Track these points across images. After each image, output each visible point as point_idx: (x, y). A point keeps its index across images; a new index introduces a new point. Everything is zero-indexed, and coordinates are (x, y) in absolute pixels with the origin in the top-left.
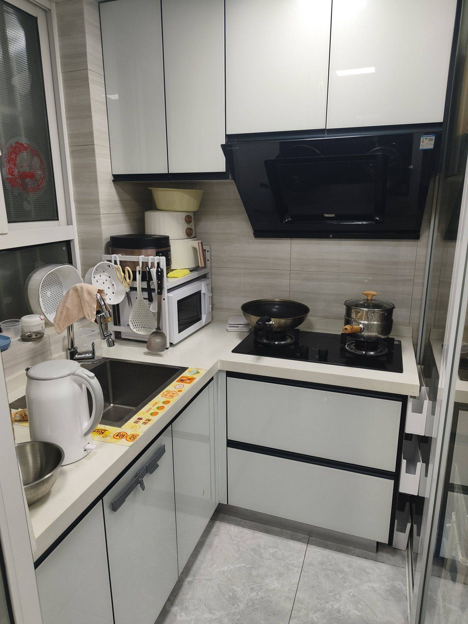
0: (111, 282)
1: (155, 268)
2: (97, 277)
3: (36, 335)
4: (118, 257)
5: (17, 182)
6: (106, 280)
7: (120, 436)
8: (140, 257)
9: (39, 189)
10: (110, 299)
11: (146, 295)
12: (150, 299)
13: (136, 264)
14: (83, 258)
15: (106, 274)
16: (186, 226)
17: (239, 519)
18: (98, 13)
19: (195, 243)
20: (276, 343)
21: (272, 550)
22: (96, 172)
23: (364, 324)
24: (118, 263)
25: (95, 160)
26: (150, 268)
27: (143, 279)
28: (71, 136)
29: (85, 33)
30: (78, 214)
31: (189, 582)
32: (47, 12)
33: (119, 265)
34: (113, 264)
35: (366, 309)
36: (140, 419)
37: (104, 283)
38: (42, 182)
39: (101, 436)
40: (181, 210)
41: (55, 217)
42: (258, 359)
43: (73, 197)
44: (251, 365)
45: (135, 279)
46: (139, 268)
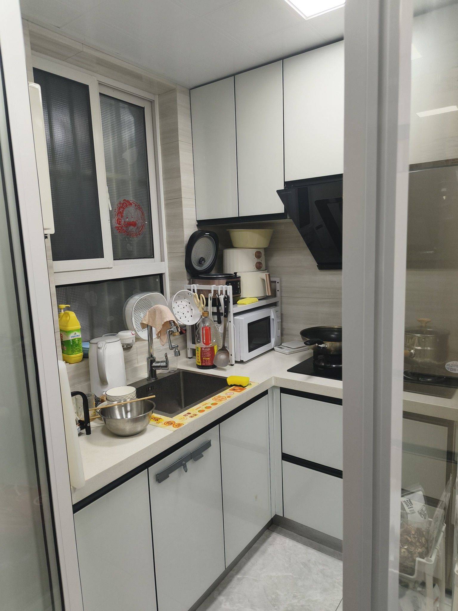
0: (190, 307)
1: (223, 295)
2: (179, 302)
3: (127, 346)
4: (196, 287)
5: (123, 229)
6: (186, 306)
7: (169, 423)
8: (212, 286)
9: (139, 234)
10: (188, 321)
11: (216, 318)
12: (219, 322)
13: (210, 291)
14: (171, 287)
15: (187, 300)
16: (256, 260)
17: (295, 534)
18: (189, 97)
19: (263, 275)
20: (334, 366)
21: (321, 567)
22: (182, 219)
23: (416, 350)
24: (196, 291)
25: (182, 210)
26: (219, 295)
27: (214, 305)
28: (166, 193)
29: (177, 114)
30: (169, 253)
31: (238, 579)
32: (152, 102)
33: (196, 293)
34: (192, 292)
35: (419, 335)
36: (189, 413)
37: (184, 308)
38: (142, 229)
39: (156, 422)
40: (253, 247)
41: (151, 255)
42: (309, 378)
43: (166, 240)
44: (301, 382)
45: (207, 305)
46: (211, 295)
